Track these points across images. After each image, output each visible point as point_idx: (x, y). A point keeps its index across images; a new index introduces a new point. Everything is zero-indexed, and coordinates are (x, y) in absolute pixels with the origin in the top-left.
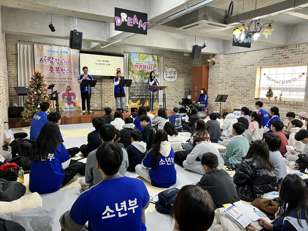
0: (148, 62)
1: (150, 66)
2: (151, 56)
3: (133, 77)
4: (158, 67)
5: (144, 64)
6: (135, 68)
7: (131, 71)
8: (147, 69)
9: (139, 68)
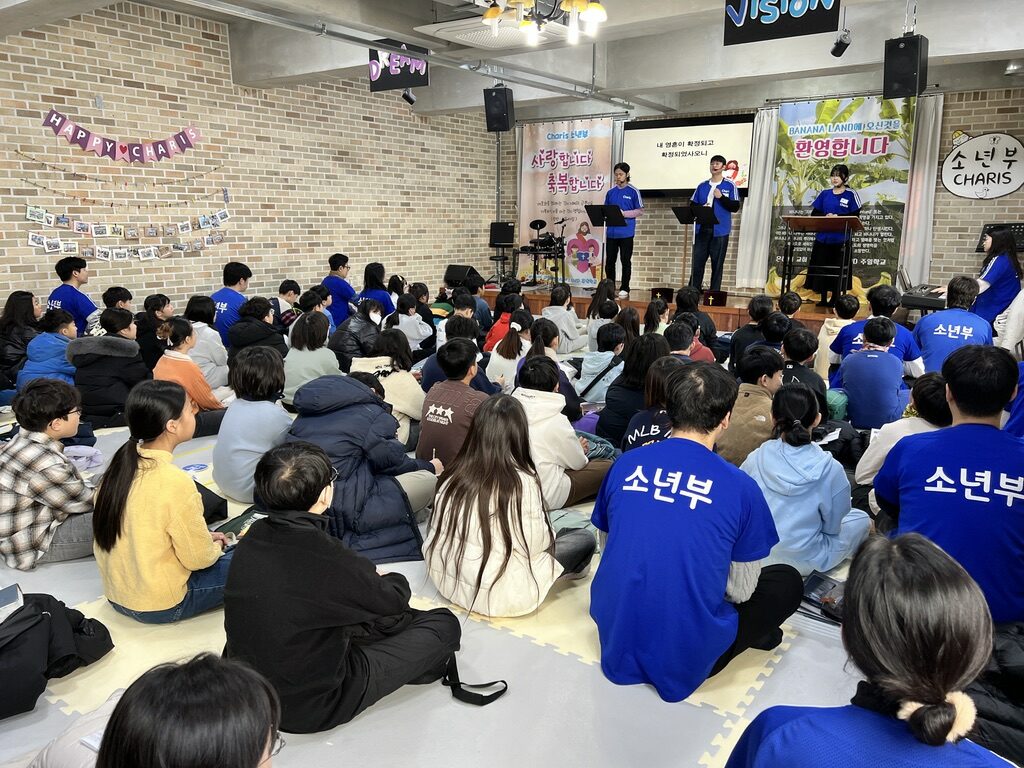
0: (859, 126)
1: (866, 140)
2: (876, 100)
3: (790, 188)
4: (907, 139)
5: (839, 135)
6: (798, 155)
7: (784, 167)
8: (853, 152)
9: (816, 151)
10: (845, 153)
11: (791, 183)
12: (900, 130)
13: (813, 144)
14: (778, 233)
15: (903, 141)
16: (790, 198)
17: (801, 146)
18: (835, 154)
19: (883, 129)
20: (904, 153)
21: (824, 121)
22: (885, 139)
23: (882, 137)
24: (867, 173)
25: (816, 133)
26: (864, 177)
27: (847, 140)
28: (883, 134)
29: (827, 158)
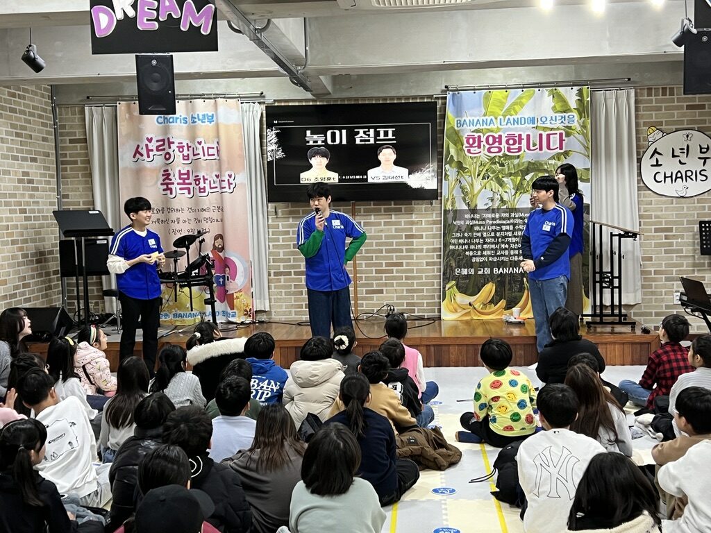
0: (532, 120)
1: (541, 136)
2: (547, 93)
3: (462, 189)
4: (585, 135)
5: (512, 129)
6: (469, 151)
7: (453, 165)
8: (528, 148)
9: (488, 146)
10: (520, 149)
11: (464, 183)
12: (576, 125)
13: (483, 139)
14: (453, 241)
15: (580, 137)
16: (464, 199)
17: (471, 141)
18: (509, 149)
19: (558, 124)
20: (583, 151)
21: (493, 113)
22: (561, 134)
23: (558, 132)
25: (485, 127)
27: (520, 135)
28: (558, 129)
29: (500, 154)
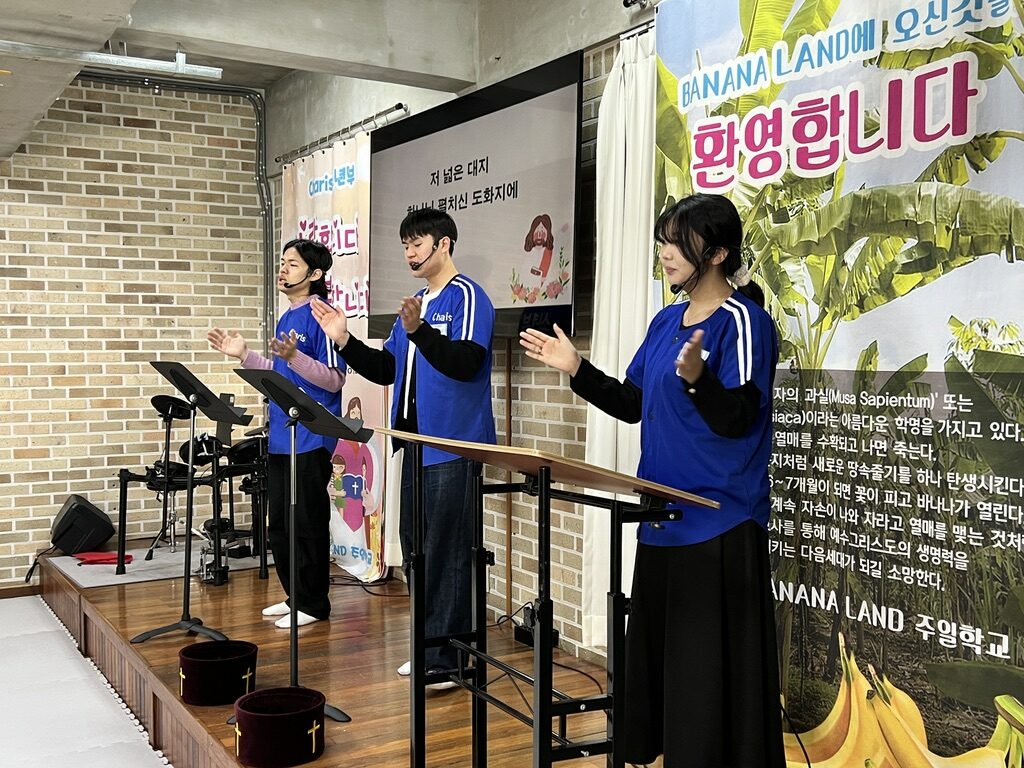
1: (896, 87)
9: (750, 155)
10: (834, 152)
12: (1011, 17)
13: (740, 132)
17: (709, 145)
18: (803, 158)
19: (951, 30)
21: (765, 40)
22: (961, 69)
23: (949, 62)
24: (910, 227)
25: (746, 90)
26: (901, 248)
27: (836, 99)
29: (778, 178)
